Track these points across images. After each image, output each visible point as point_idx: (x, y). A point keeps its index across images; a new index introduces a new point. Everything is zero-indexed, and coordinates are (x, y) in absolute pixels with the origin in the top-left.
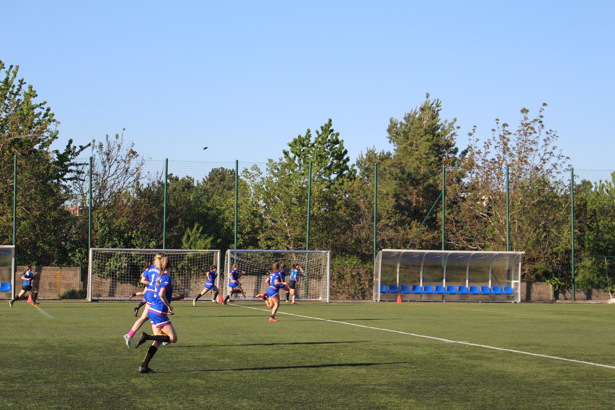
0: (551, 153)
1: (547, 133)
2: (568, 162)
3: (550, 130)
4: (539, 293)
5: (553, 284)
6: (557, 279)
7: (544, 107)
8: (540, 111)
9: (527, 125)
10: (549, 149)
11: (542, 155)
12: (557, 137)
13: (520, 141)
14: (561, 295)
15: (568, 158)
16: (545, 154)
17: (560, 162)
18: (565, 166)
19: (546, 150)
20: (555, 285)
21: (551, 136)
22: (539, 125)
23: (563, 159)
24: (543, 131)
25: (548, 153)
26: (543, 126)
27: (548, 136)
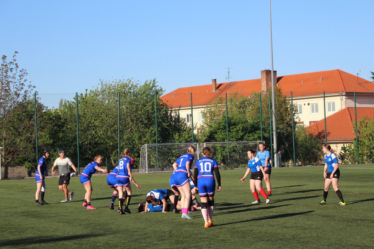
0: (22, 84)
1: (21, 71)
2: (35, 90)
3: (23, 69)
4: (19, 173)
5: (28, 166)
6: (30, 164)
7: (16, 54)
8: (14, 57)
9: (6, 65)
10: (22, 81)
11: (18, 86)
12: (27, 73)
13: (2, 76)
14: (33, 174)
15: (34, 87)
16: (20, 85)
17: (30, 89)
18: (33, 92)
19: (20, 82)
20: (29, 167)
21: (23, 73)
22: (15, 66)
23: (32, 88)
24: (18, 70)
25: (21, 84)
26: (17, 66)
27: (21, 72)
